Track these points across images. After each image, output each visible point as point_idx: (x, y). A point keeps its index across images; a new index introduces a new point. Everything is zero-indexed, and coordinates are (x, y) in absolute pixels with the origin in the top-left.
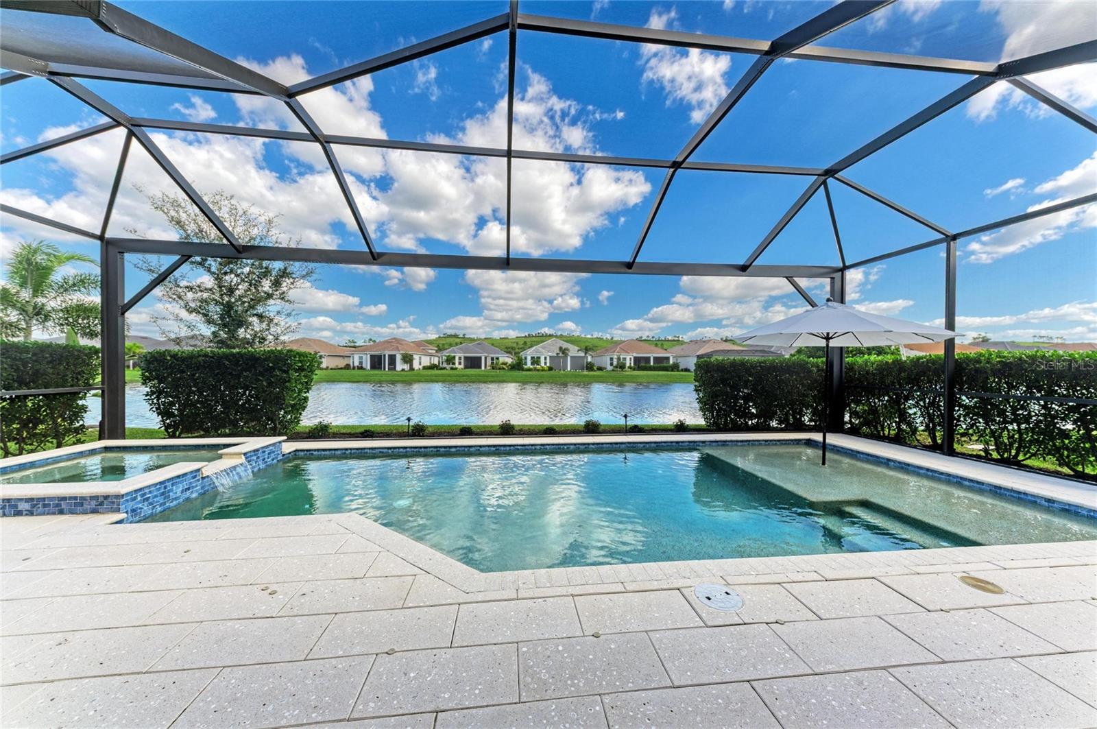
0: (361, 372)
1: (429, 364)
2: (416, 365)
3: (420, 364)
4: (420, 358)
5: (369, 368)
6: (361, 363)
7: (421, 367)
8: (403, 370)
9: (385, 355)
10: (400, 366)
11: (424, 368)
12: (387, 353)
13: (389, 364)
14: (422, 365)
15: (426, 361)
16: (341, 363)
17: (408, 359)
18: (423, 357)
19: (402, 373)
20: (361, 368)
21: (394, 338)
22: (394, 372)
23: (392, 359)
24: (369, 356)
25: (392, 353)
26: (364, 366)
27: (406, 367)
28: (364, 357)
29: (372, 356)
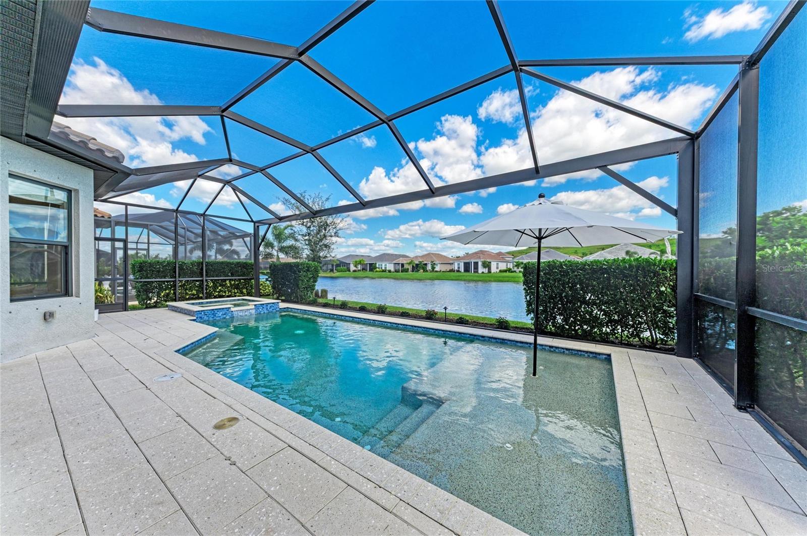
0: (458, 274)
1: (505, 269)
2: (494, 269)
3: (497, 268)
4: (498, 264)
5: (463, 271)
6: (459, 268)
7: (498, 271)
8: (483, 273)
9: (471, 262)
10: (481, 269)
11: (501, 271)
12: (473, 261)
13: (474, 269)
14: (499, 269)
15: (503, 266)
16: (448, 268)
17: (487, 265)
18: (500, 264)
19: (483, 274)
20: (458, 271)
21: (481, 251)
22: (476, 274)
23: (476, 264)
24: (463, 264)
25: (476, 261)
26: (460, 270)
27: (486, 270)
28: (461, 263)
29: (465, 263)
